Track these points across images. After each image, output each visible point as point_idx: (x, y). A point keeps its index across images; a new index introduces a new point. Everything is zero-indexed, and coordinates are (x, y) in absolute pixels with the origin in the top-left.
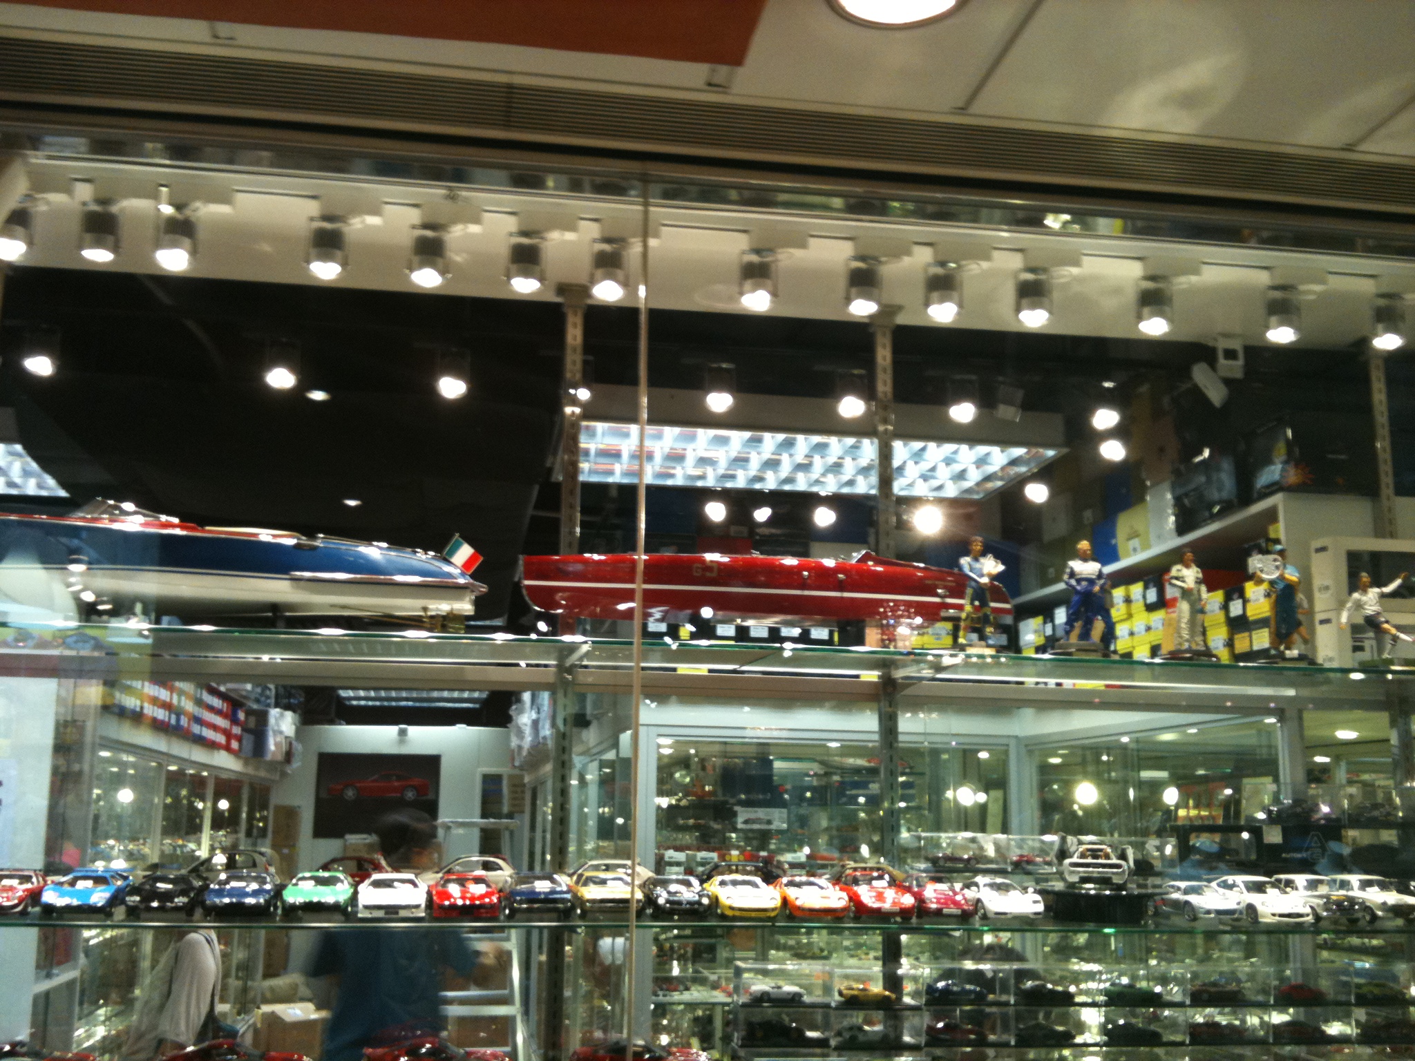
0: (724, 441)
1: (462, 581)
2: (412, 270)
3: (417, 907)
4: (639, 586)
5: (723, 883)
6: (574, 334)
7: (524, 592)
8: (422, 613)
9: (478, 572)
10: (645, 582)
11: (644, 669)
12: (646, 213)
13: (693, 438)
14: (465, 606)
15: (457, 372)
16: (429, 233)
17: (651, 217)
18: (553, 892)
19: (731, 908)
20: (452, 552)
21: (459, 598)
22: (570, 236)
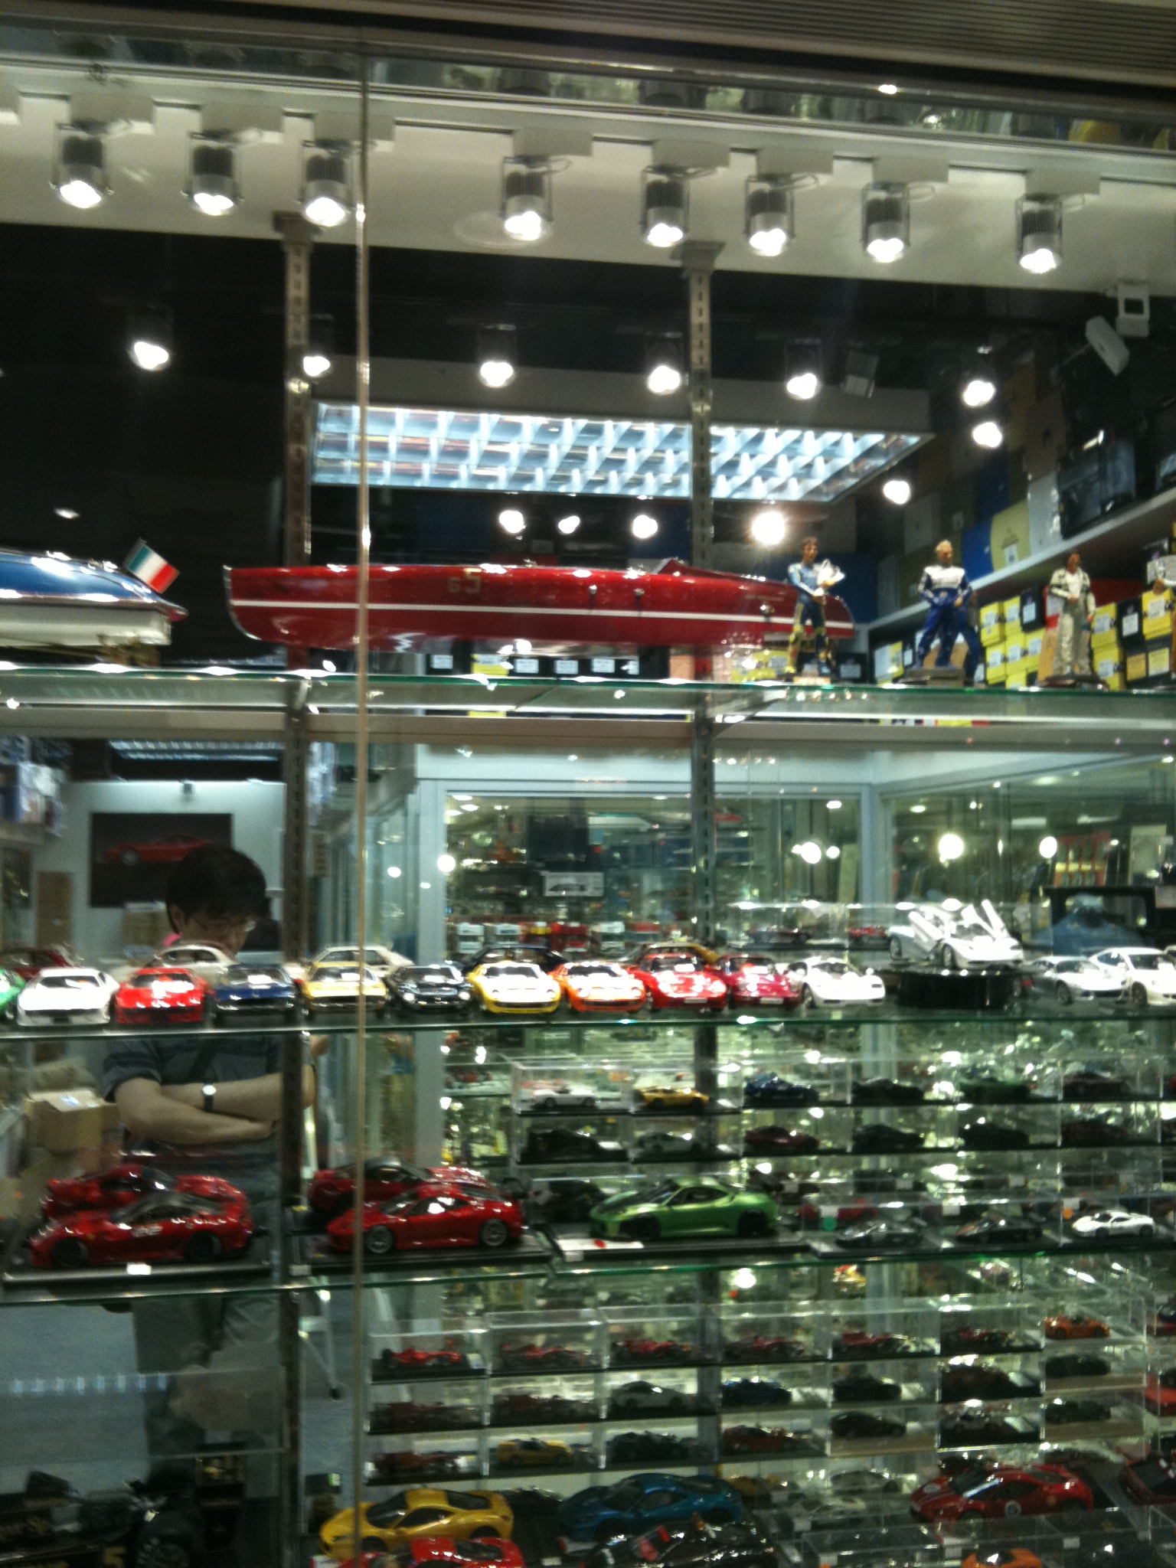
0: (516, 428)
1: (149, 601)
2: (58, 183)
3: (94, 1012)
4: (362, 606)
5: (492, 972)
6: (297, 285)
7: (233, 615)
8: (97, 643)
9: (171, 589)
10: (371, 600)
11: (370, 711)
12: (364, 103)
13: (473, 426)
14: (155, 634)
15: (157, 336)
16: (82, 135)
17: (372, 110)
18: (275, 989)
19: (498, 1004)
20: (137, 563)
21: (145, 623)
22: (271, 138)
